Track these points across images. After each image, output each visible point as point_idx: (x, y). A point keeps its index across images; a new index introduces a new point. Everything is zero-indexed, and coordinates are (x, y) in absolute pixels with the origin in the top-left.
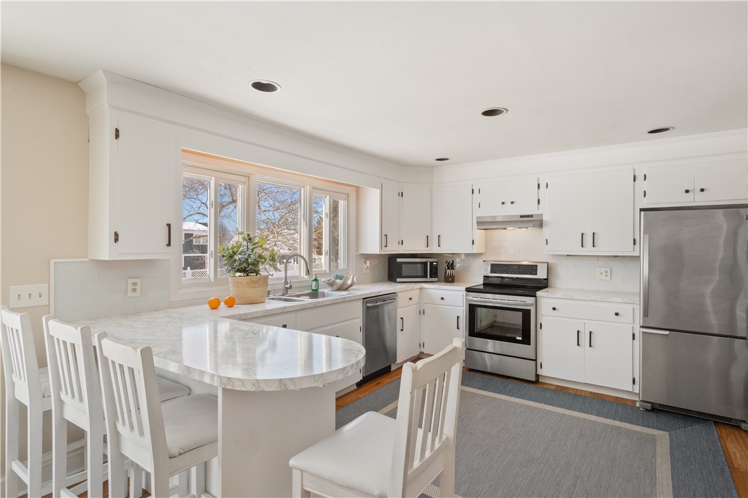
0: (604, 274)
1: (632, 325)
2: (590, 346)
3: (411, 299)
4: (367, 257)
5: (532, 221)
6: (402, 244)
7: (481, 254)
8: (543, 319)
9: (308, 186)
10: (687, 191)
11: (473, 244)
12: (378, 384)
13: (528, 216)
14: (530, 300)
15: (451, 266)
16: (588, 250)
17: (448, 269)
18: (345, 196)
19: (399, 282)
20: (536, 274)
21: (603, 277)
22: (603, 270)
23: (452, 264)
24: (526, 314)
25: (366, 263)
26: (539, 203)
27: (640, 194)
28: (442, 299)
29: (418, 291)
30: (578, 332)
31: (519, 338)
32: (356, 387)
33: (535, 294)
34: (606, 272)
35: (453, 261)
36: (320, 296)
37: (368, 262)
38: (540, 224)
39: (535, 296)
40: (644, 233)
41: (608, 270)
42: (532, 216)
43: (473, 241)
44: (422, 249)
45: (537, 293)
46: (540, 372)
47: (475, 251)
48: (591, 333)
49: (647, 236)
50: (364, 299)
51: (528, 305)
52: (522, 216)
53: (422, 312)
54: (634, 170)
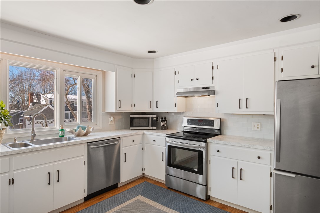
0: (256, 126)
1: (270, 166)
2: (241, 179)
3: (134, 141)
4: (111, 114)
5: (208, 91)
6: (134, 106)
7: (183, 113)
8: (211, 158)
9: (59, 69)
10: (313, 67)
11: (175, 106)
12: (101, 198)
13: (206, 88)
14: (203, 144)
15: (164, 120)
16: (243, 111)
17: (162, 122)
18: (95, 77)
19: (132, 130)
20: (213, 126)
21: (256, 129)
22: (256, 124)
23: (165, 118)
24: (200, 153)
25: (111, 118)
26: (213, 79)
27: (278, 70)
28: (154, 141)
29: (141, 136)
30: (233, 168)
31: (196, 170)
32: (83, 201)
33: (206, 140)
34: (258, 125)
35: (165, 117)
36: (63, 140)
37: (112, 117)
38: (214, 93)
39: (206, 142)
40: (278, 98)
41: (259, 124)
42: (209, 88)
43: (175, 104)
44: (147, 109)
45: (208, 139)
46: (210, 194)
47: (176, 111)
48: (241, 169)
49: (279, 100)
50: (88, 143)
51: (201, 148)
52: (203, 88)
53: (143, 149)
54: (275, 53)
